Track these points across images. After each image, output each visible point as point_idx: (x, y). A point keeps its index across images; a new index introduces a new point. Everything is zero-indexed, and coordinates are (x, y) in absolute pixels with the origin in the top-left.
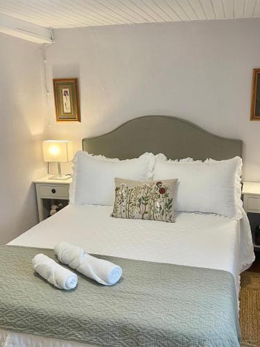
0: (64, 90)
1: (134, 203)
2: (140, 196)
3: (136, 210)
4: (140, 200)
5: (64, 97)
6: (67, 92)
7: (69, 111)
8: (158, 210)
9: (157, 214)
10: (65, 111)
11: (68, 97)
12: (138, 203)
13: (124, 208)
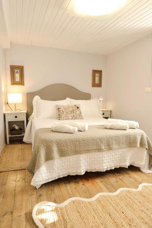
0: (16, 71)
1: (69, 113)
2: (71, 110)
3: (70, 115)
4: (71, 112)
5: (16, 74)
6: (18, 72)
7: (18, 80)
8: (78, 115)
9: (78, 116)
10: (16, 80)
11: (18, 74)
12: (70, 113)
13: (65, 115)
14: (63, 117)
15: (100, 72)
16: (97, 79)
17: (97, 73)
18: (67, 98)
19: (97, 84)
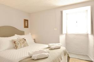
14: (19, 47)
15: (27, 21)
16: (26, 24)
17: (26, 21)
18: (15, 35)
19: (26, 27)
